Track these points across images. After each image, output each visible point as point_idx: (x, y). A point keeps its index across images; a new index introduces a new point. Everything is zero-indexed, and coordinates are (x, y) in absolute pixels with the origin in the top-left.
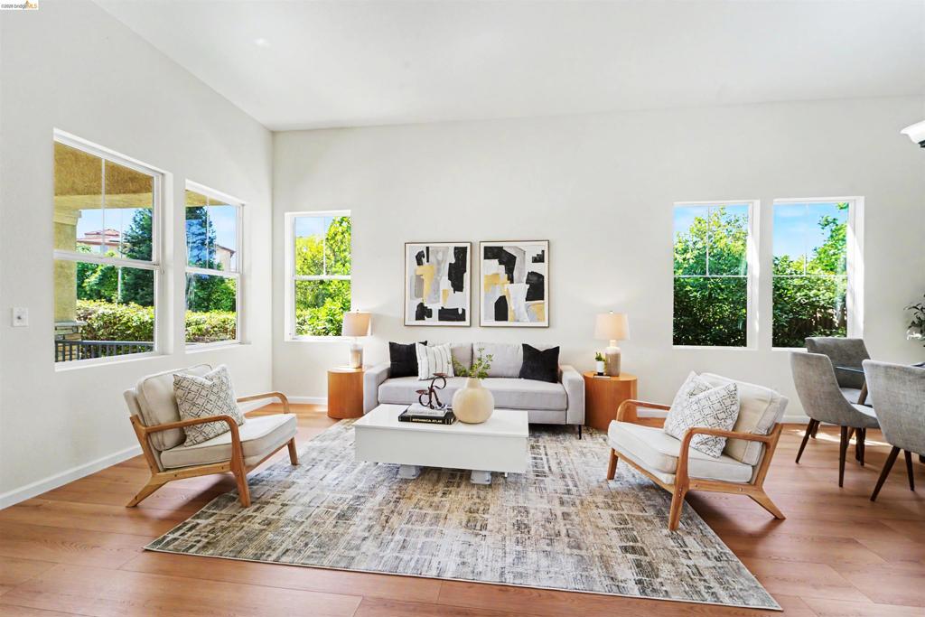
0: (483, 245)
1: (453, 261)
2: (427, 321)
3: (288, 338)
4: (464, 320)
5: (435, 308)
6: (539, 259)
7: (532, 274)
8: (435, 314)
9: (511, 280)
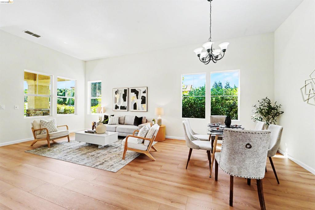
0: (131, 89)
1: (124, 93)
2: (118, 110)
3: (88, 113)
4: (126, 109)
5: (119, 106)
6: (144, 92)
7: (142, 96)
8: (119, 108)
9: (137, 98)
